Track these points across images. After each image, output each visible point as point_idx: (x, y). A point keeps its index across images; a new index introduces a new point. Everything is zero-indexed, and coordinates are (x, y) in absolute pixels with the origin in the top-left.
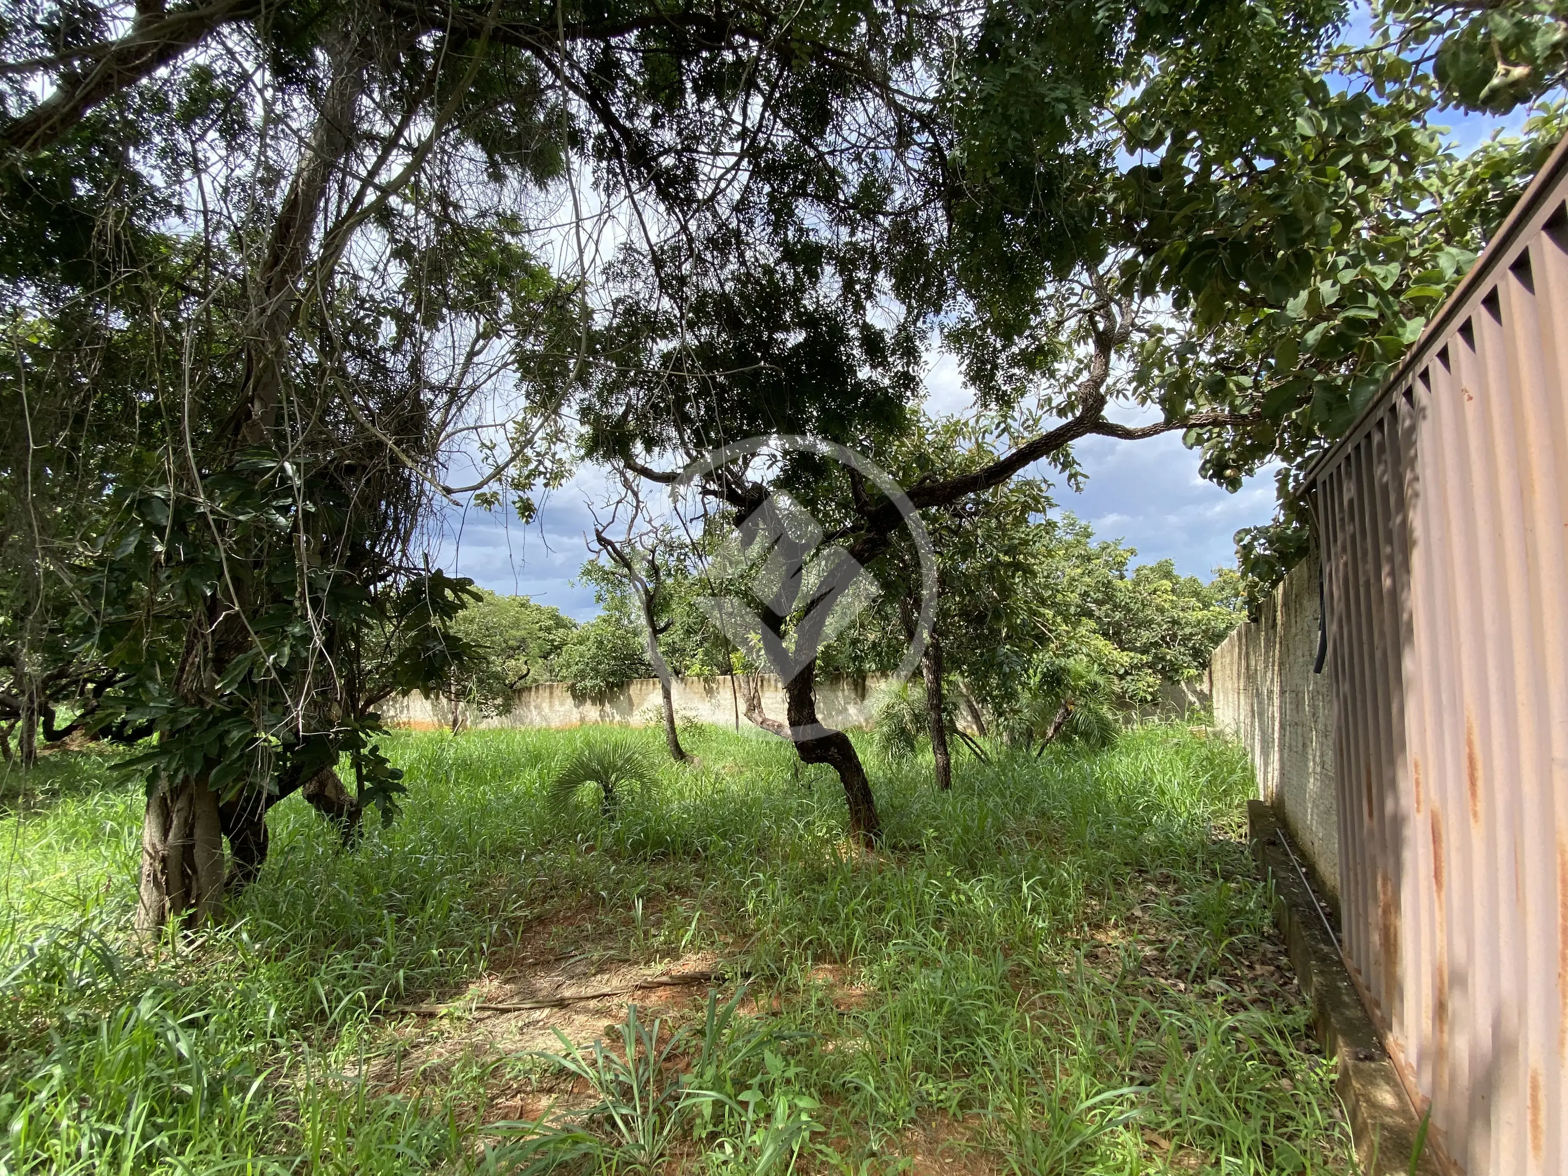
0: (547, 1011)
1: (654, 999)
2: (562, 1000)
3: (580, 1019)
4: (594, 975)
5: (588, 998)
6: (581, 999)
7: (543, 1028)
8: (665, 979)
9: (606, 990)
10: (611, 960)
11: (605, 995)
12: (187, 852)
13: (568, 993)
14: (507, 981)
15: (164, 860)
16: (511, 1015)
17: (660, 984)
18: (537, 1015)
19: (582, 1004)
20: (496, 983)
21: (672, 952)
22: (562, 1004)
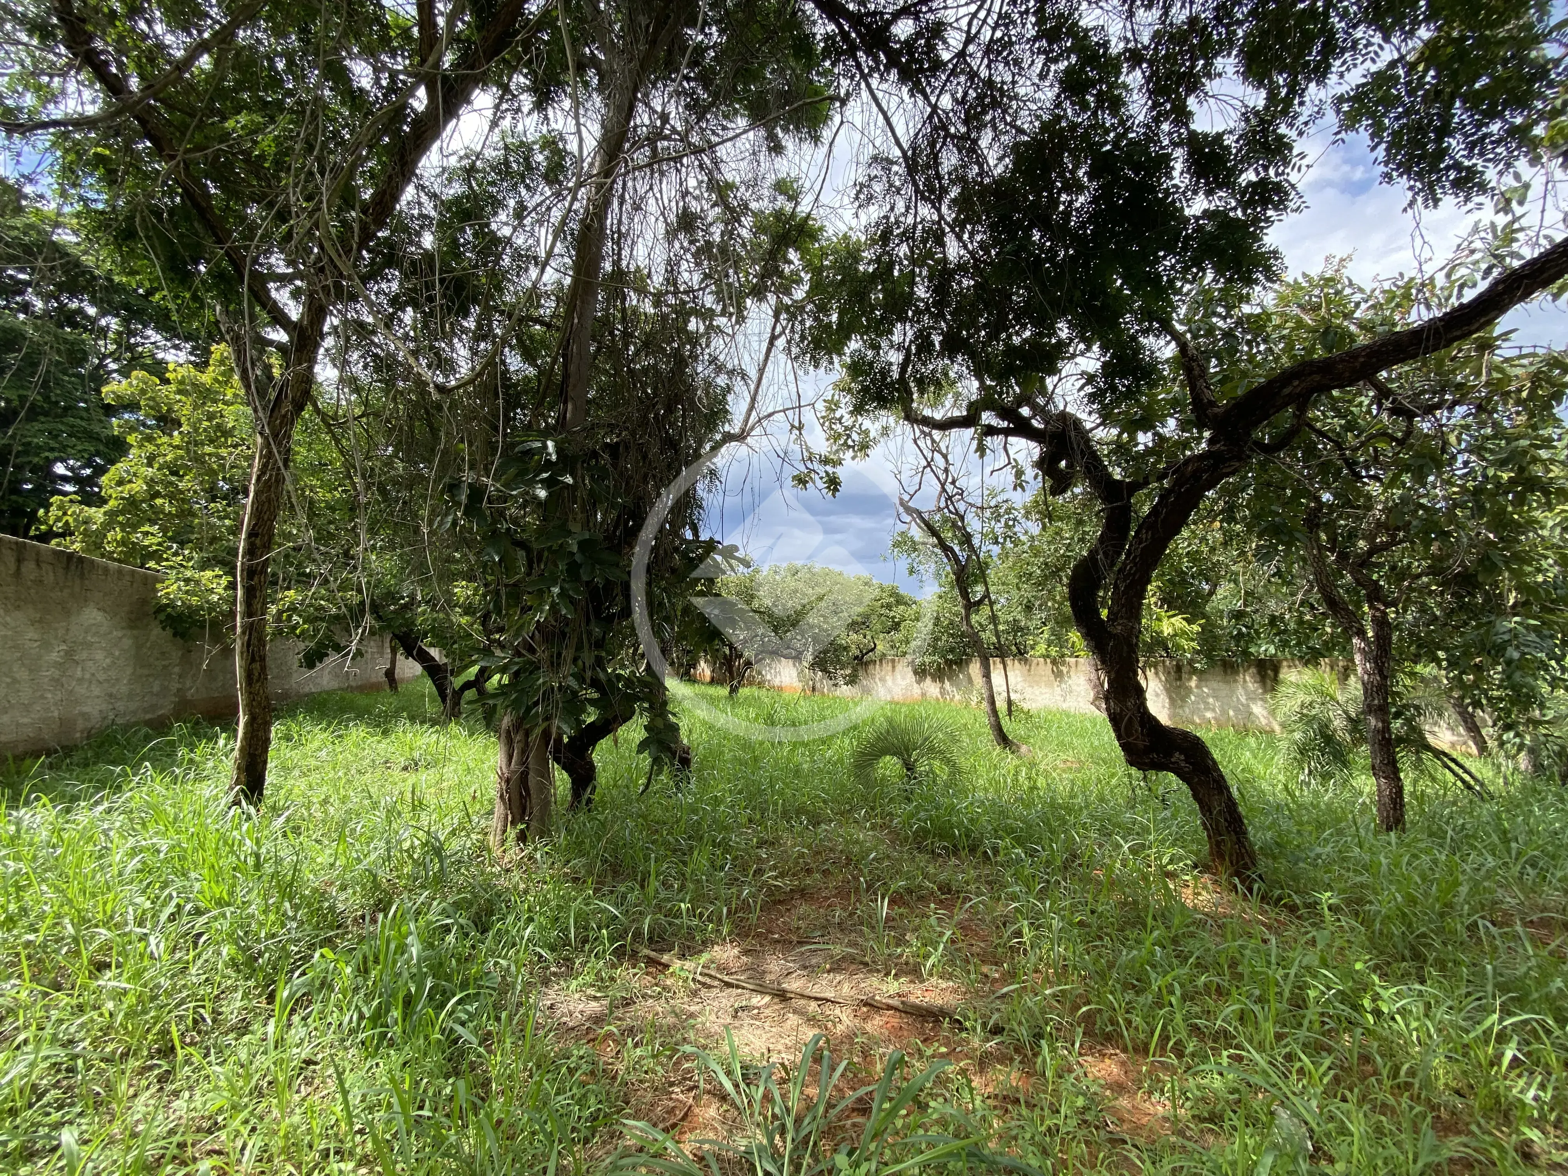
0: (767, 998)
1: (876, 1024)
2: (785, 991)
3: (793, 1020)
4: (829, 972)
5: (810, 998)
6: (803, 996)
7: (756, 1017)
8: (895, 1002)
9: (830, 995)
10: (852, 960)
11: (828, 1000)
12: (524, 778)
13: (794, 985)
14: (746, 952)
15: (508, 781)
16: (735, 991)
17: (890, 1007)
18: (757, 1000)
19: (802, 1002)
20: (736, 951)
21: (914, 972)
22: (782, 996)
